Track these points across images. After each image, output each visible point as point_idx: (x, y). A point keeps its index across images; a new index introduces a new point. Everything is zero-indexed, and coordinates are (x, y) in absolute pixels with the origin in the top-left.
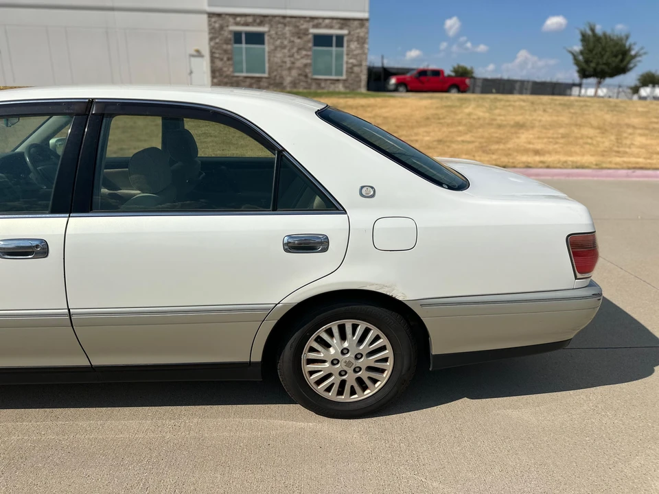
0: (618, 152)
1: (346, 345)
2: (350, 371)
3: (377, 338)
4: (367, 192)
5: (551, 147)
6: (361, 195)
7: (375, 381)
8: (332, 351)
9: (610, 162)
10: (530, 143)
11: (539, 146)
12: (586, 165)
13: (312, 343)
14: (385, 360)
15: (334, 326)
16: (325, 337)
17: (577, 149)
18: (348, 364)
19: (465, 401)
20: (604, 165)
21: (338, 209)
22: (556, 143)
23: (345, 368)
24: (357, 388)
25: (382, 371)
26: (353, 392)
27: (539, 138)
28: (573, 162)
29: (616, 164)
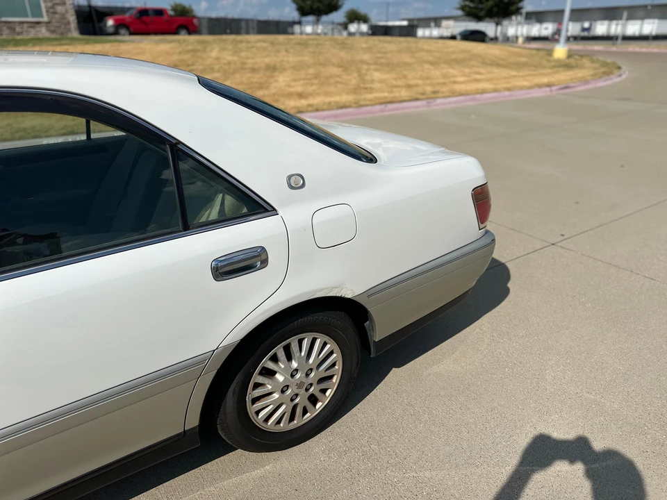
1: (295, 364)
2: (302, 391)
3: (325, 344)
4: (296, 182)
6: (291, 187)
7: (324, 391)
8: (280, 377)
10: (289, 86)
11: (300, 89)
12: (348, 104)
13: (257, 378)
14: (333, 365)
15: (279, 351)
16: (271, 365)
18: (300, 385)
21: (269, 209)
23: (296, 391)
24: (309, 406)
25: (331, 377)
26: (305, 411)
27: (295, 80)
28: (336, 102)
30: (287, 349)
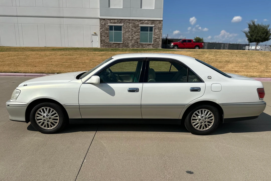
0: (267, 71)
1: (203, 115)
2: (203, 122)
3: (210, 114)
4: (210, 78)
5: (241, 70)
7: (209, 125)
8: (199, 117)
9: (264, 75)
13: (194, 115)
14: (212, 120)
15: (200, 111)
16: (197, 113)
17: (251, 70)
18: (203, 120)
19: (230, 133)
20: (262, 76)
21: (202, 82)
22: (243, 68)
23: (202, 121)
24: (205, 127)
25: (211, 123)
26: (203, 128)
29: (266, 76)
30: (202, 111)
